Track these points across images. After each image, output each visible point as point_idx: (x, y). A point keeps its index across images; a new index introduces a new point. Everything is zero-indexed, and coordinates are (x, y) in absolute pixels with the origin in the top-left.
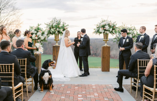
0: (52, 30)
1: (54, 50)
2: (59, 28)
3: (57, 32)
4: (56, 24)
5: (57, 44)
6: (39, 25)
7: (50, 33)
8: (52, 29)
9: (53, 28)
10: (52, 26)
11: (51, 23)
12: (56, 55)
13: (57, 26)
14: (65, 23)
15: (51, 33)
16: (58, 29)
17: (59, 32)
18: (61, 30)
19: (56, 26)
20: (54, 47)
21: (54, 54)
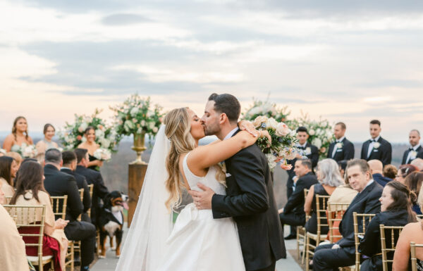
0: (129, 125)
1: (131, 174)
2: (147, 120)
3: (140, 130)
4: (140, 109)
5: (139, 161)
6: (97, 113)
7: (122, 131)
8: (128, 122)
9: (130, 118)
10: (129, 114)
11: (126, 107)
12: (135, 186)
13: (142, 116)
14: (162, 108)
15: (125, 132)
16: (143, 123)
17: (145, 129)
18: (152, 125)
19: (138, 115)
20: (131, 167)
21: (132, 184)
